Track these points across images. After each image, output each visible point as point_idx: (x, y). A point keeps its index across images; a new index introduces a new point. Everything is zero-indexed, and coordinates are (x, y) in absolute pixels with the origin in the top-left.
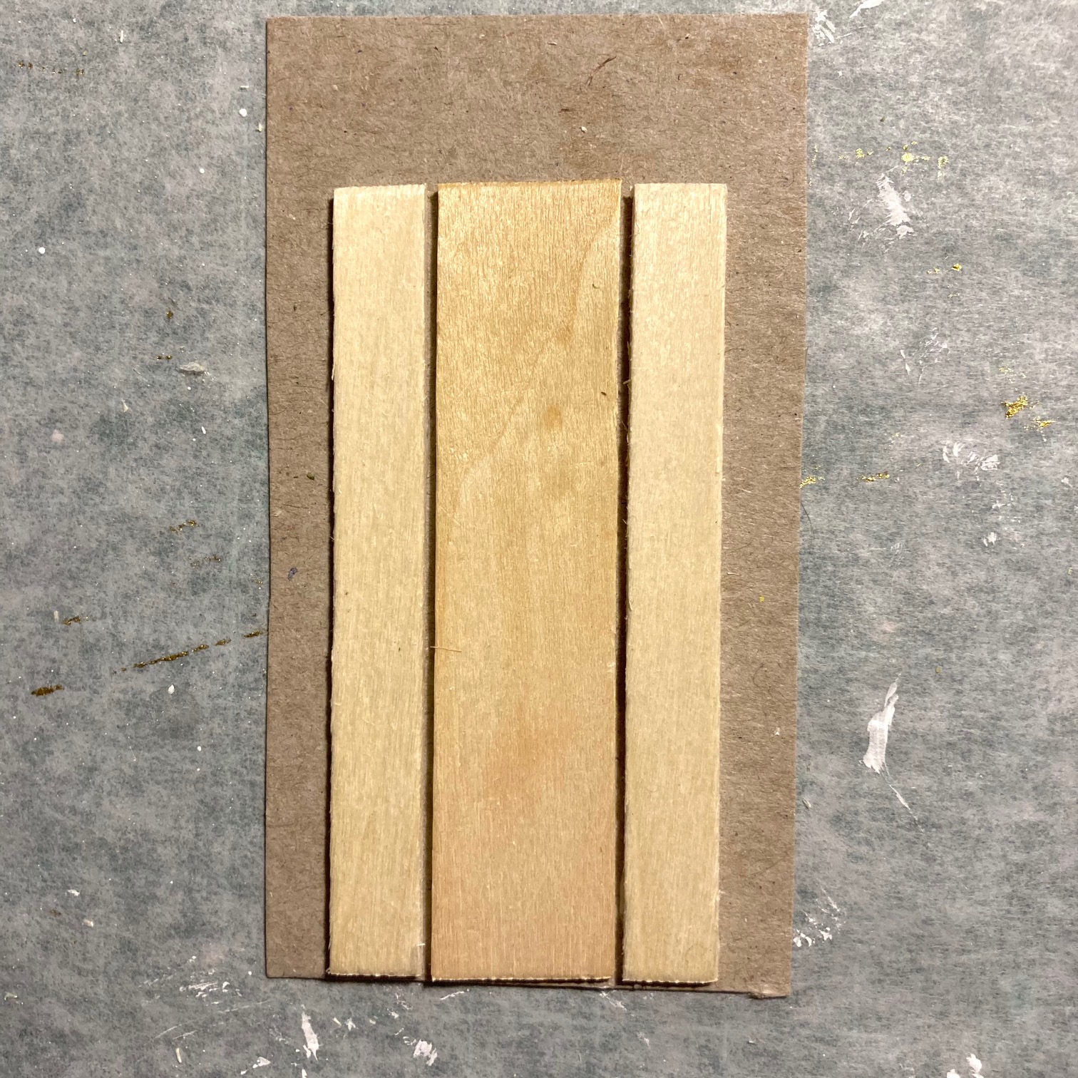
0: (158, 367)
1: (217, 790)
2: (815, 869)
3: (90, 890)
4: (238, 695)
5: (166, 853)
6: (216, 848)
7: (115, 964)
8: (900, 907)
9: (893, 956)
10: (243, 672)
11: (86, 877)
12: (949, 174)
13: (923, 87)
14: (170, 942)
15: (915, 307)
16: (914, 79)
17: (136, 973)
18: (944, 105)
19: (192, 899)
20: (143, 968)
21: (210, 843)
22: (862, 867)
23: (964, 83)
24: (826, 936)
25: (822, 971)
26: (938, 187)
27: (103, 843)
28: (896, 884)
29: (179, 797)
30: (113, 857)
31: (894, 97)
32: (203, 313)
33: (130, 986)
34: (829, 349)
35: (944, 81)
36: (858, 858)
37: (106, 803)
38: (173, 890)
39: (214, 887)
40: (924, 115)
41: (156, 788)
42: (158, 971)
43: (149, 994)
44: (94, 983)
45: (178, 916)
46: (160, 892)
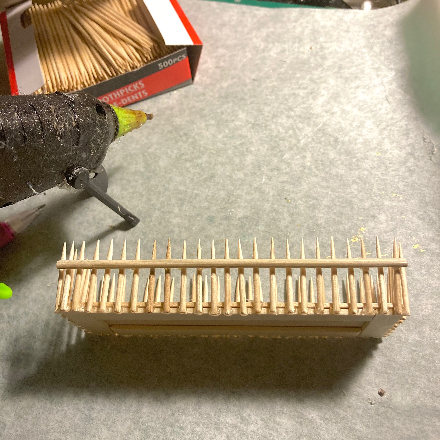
0: (223, 208)
12: (403, 199)
13: (398, 182)
15: (393, 223)
18: (403, 186)
23: (407, 182)
26: (400, 201)
32: (236, 200)
34: (374, 228)
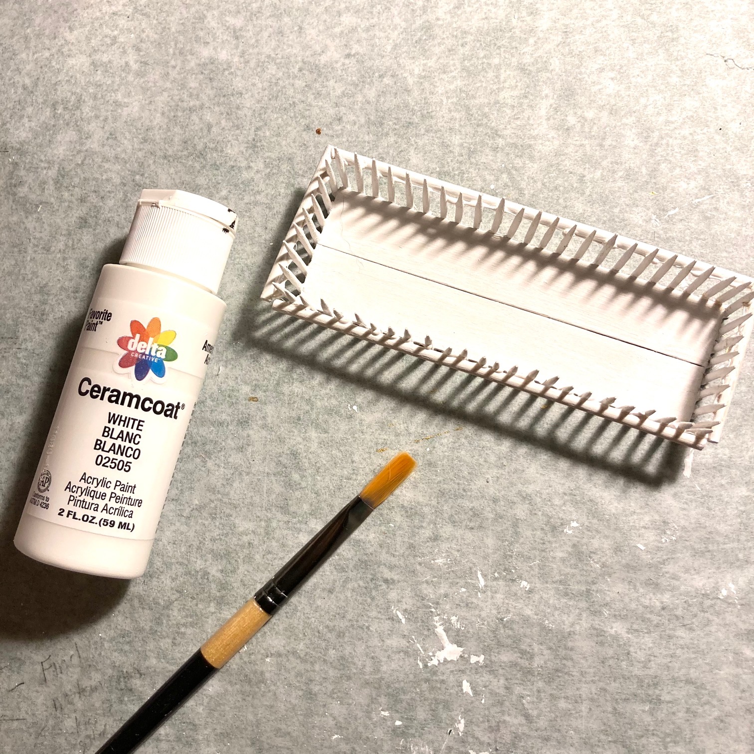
1: (445, 486)
2: (668, 513)
3: (398, 524)
4: (453, 451)
5: (426, 510)
6: (445, 508)
7: (407, 553)
8: (700, 527)
9: (699, 546)
10: (454, 443)
11: (396, 519)
13: (690, 241)
14: (428, 544)
16: (687, 238)
17: (416, 556)
18: (698, 246)
19: (436, 527)
20: (418, 554)
21: (443, 506)
22: (685, 512)
24: (674, 538)
25: (674, 552)
27: (403, 506)
28: (698, 519)
29: (431, 489)
30: (407, 512)
31: (680, 244)
33: (412, 561)
35: (698, 239)
36: (684, 509)
37: (404, 492)
38: (429, 524)
39: (444, 523)
40: (691, 250)
41: (422, 485)
42: (423, 555)
43: (420, 564)
44: (399, 560)
45: (431, 534)
46: (424, 525)
